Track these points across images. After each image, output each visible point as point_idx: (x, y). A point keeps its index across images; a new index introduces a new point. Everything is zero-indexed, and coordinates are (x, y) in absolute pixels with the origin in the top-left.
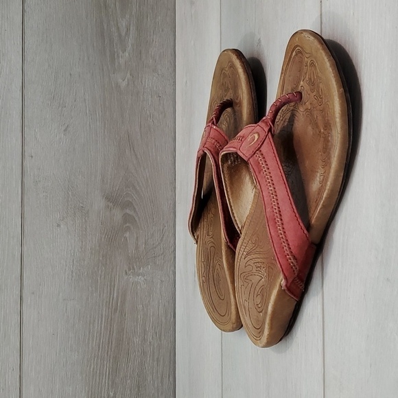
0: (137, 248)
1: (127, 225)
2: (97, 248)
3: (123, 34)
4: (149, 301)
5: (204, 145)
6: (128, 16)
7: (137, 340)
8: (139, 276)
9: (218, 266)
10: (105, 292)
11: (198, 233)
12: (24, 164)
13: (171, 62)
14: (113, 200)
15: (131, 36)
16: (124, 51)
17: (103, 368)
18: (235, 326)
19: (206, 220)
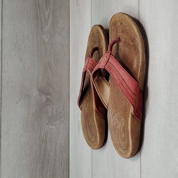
0: (52, 113)
1: (48, 103)
2: (35, 113)
3: (47, 18)
4: (58, 137)
5: (86, 67)
6: (48, 10)
7: (52, 154)
8: (53, 125)
9: (91, 121)
10: (38, 133)
11: (82, 106)
12: (2, 75)
13: (67, 31)
14: (42, 91)
15: (50, 19)
16: (47, 26)
17: (37, 167)
18: (99, 147)
19: (85, 100)
